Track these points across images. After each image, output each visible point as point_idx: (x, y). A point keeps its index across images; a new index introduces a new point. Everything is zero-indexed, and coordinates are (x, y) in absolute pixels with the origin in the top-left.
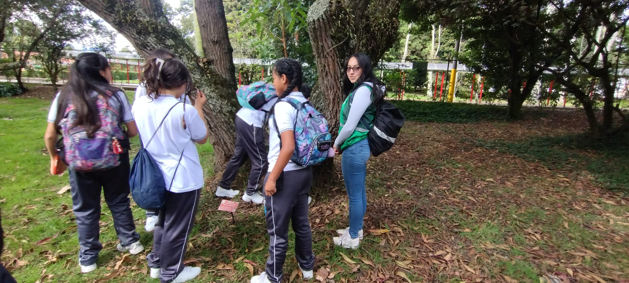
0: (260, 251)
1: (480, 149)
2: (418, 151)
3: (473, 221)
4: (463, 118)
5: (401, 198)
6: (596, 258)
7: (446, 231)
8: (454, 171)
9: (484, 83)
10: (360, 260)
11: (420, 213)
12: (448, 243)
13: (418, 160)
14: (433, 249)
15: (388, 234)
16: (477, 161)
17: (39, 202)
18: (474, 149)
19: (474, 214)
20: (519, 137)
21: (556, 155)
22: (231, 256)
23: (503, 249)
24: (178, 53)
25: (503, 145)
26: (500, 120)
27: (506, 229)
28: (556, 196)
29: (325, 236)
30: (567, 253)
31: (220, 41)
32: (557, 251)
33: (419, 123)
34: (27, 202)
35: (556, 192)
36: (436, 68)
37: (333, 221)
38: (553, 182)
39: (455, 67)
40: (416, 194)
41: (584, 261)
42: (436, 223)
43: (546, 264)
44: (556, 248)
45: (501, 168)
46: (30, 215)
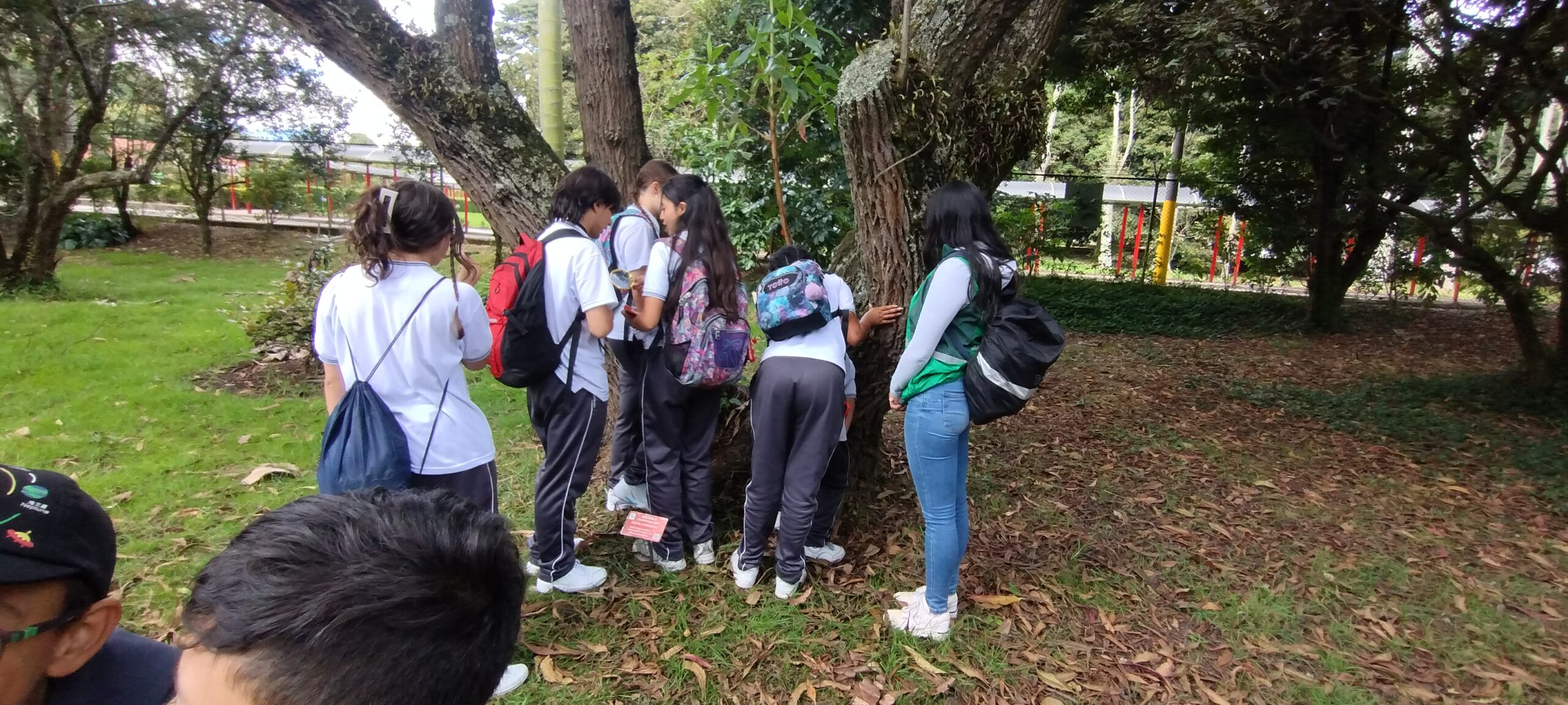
0: (717, 635)
1: (1238, 404)
2: (1081, 406)
3: (1224, 584)
4: (1193, 326)
5: (1045, 522)
6: (1538, 688)
7: (1158, 606)
8: (1174, 459)
9: (1247, 238)
10: (953, 666)
11: (1094, 560)
12: (1164, 634)
13: (1083, 429)
14: (1129, 648)
15: (1018, 609)
16: (1229, 435)
17: (205, 502)
18: (1222, 405)
19: (1226, 568)
20: (1339, 378)
21: (1435, 425)
22: (652, 643)
23: (1302, 656)
24: (529, 168)
25: (1296, 396)
26: (1286, 331)
27: (1308, 606)
28: (1434, 530)
29: (868, 607)
30: (1462, 672)
31: (626, 139)
32: (1436, 665)
33: (1081, 334)
34: (179, 501)
35: (1435, 520)
36: (1123, 197)
37: (885, 570)
38: (1427, 495)
39: (1173, 196)
40: (1080, 513)
41: (1506, 693)
42: (1133, 587)
43: (1409, 697)
44: (1435, 659)
45: (1291, 454)
46: (191, 532)
